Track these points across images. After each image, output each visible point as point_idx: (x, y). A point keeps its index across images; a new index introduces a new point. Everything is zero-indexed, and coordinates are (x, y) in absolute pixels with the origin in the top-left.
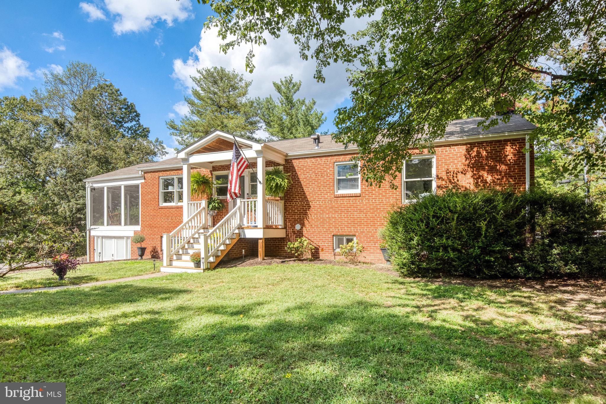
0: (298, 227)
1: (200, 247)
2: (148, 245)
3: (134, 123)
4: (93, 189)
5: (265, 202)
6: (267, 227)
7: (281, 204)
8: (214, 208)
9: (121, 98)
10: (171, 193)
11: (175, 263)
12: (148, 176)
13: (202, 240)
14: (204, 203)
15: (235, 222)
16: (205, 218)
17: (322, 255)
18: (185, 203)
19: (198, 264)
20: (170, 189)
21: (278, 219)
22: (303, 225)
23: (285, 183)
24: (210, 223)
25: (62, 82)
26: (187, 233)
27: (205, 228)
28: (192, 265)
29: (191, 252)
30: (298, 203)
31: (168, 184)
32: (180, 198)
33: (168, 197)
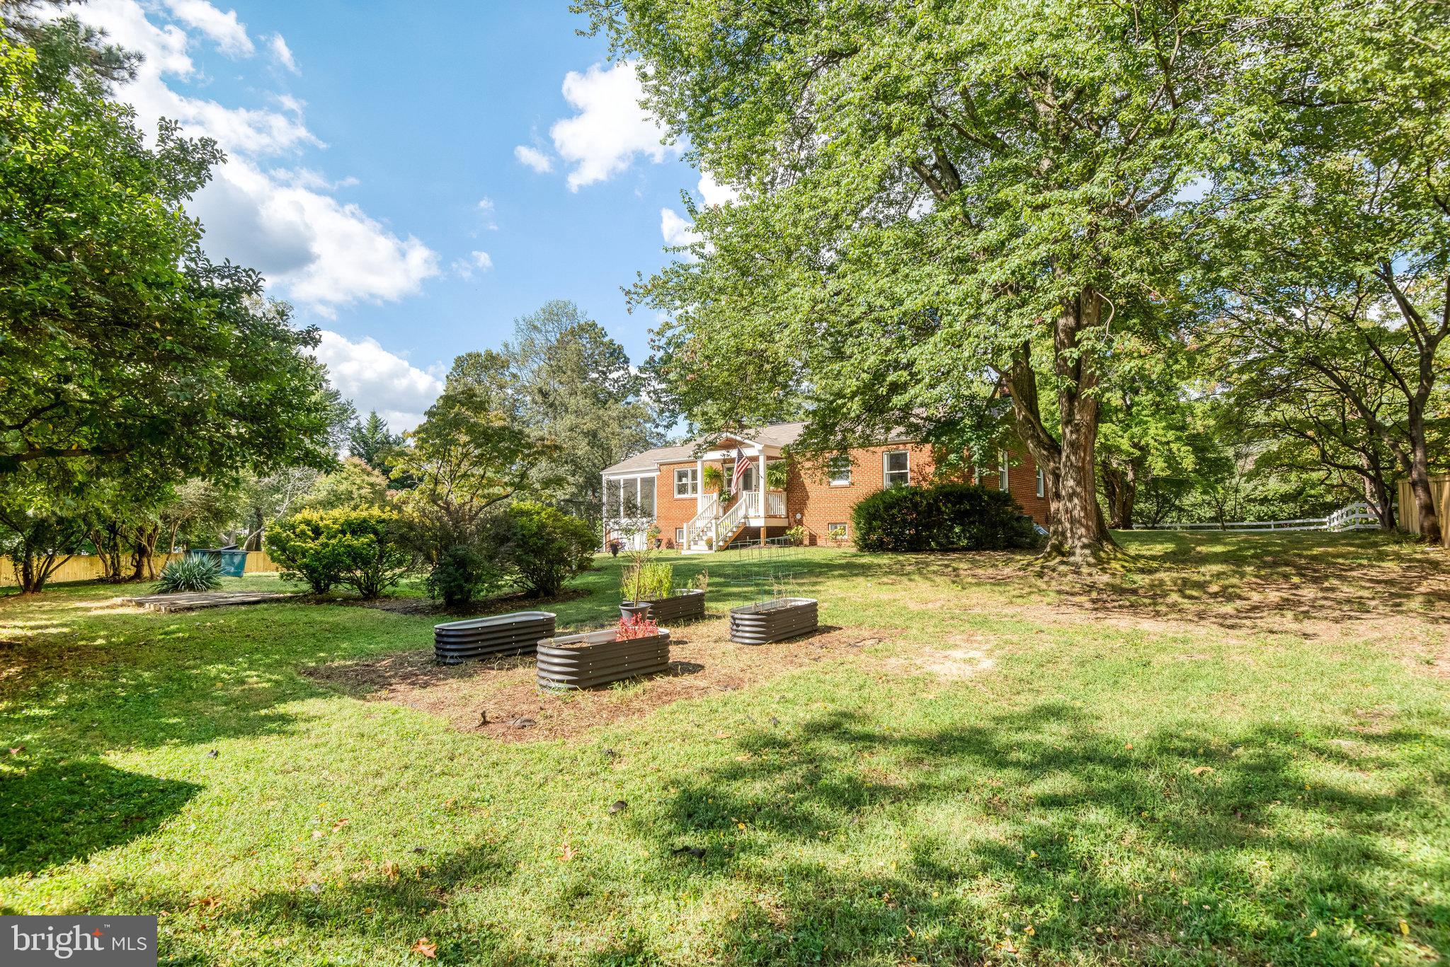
0: (799, 516)
1: (712, 534)
2: (664, 536)
3: (622, 372)
4: (609, 482)
5: (767, 493)
6: (768, 517)
7: (784, 495)
8: (725, 500)
9: (606, 340)
10: (686, 485)
11: (693, 547)
12: (663, 468)
13: (714, 529)
14: (715, 496)
15: (742, 513)
16: (717, 509)
17: (819, 542)
18: (699, 495)
19: (710, 547)
20: (684, 481)
21: (781, 509)
22: (803, 514)
23: (784, 477)
24: (721, 511)
25: (535, 328)
26: (700, 524)
27: (717, 518)
28: (706, 548)
29: (705, 538)
30: (798, 494)
31: (682, 475)
32: (695, 489)
33: (682, 489)
